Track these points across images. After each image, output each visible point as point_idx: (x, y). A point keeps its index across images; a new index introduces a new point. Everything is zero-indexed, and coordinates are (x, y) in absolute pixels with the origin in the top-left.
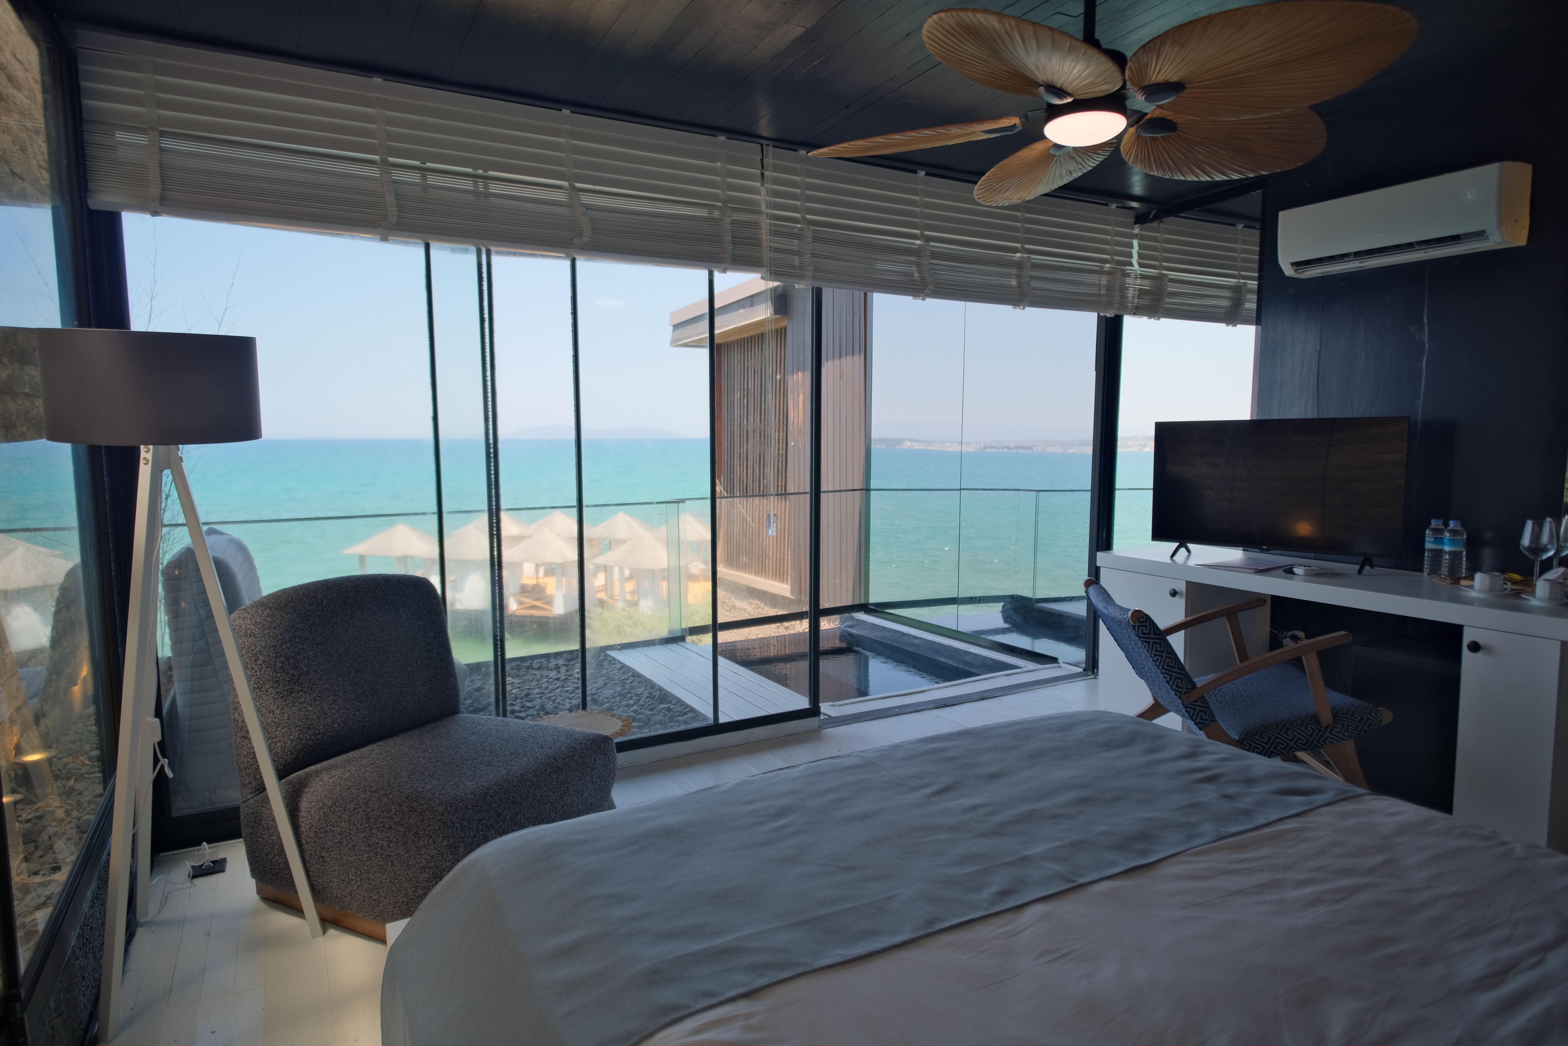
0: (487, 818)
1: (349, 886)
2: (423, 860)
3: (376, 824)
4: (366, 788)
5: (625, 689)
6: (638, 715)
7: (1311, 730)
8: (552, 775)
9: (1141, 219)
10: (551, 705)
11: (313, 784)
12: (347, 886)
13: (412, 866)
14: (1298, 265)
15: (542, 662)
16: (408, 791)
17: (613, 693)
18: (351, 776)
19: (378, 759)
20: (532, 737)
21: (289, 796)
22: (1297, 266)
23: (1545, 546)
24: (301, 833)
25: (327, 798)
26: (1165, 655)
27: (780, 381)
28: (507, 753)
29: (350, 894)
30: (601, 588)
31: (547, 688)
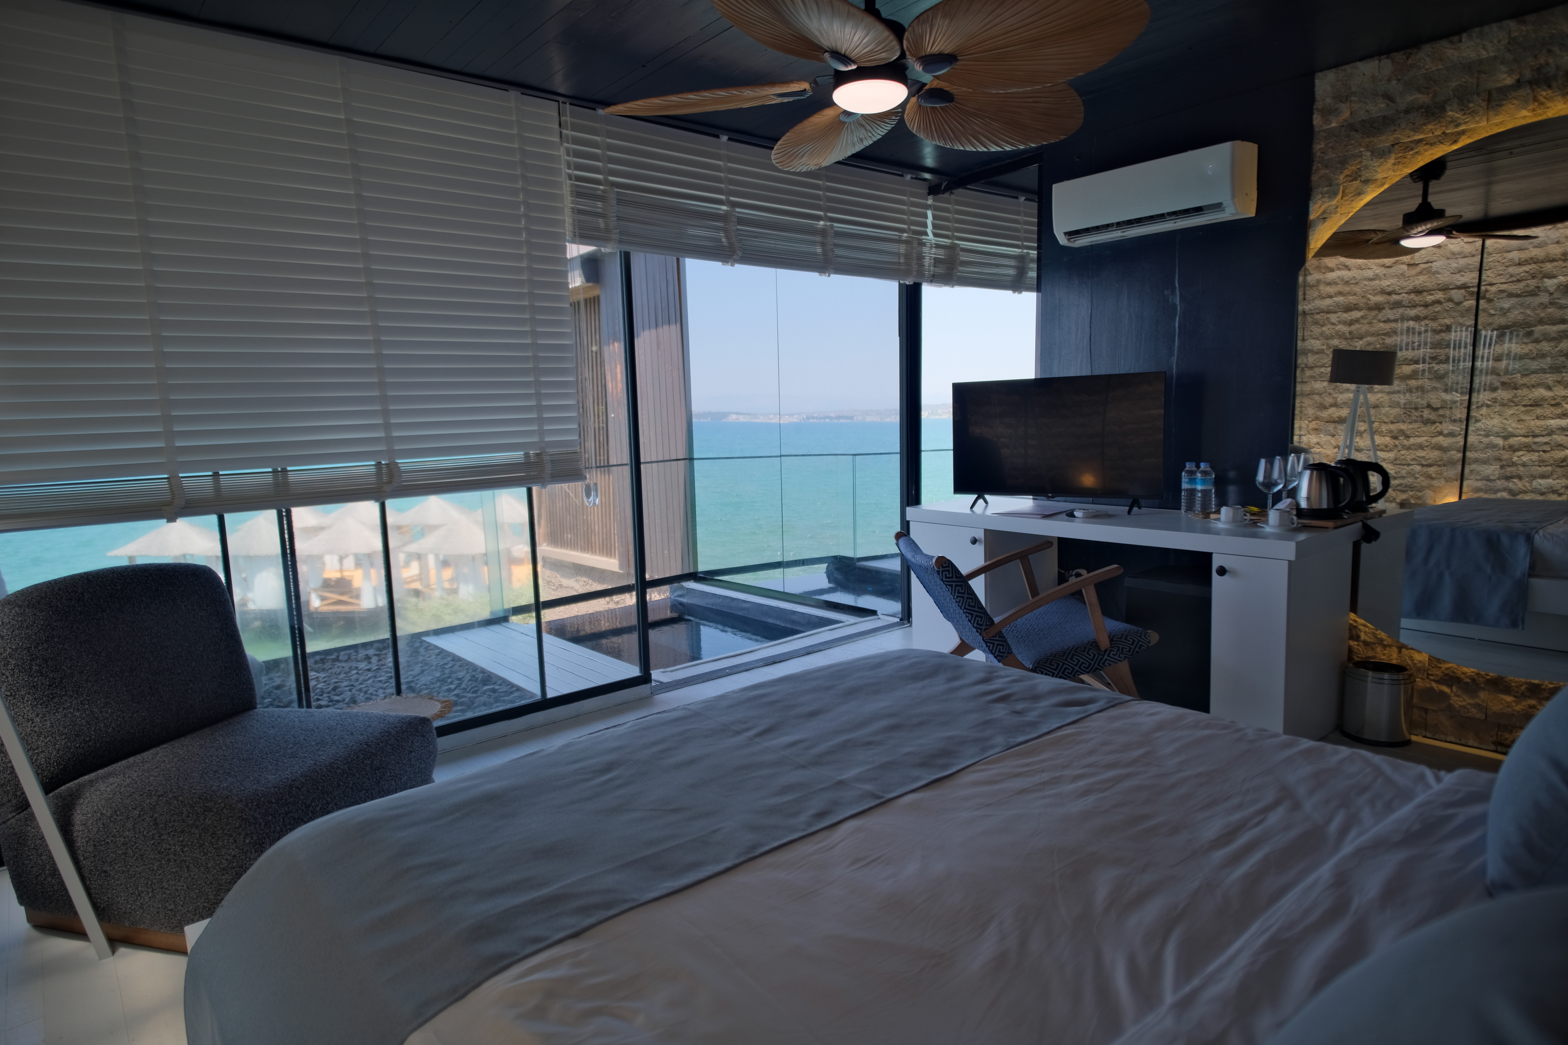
0: (294, 810)
1: (139, 898)
2: (224, 861)
3: (166, 829)
4: (151, 793)
5: (444, 674)
6: (460, 698)
7: (1092, 655)
8: (365, 762)
9: (934, 190)
10: (363, 697)
11: (88, 795)
12: (137, 899)
13: (211, 869)
14: (1071, 234)
15: (350, 654)
16: (201, 791)
17: (432, 679)
18: (133, 782)
19: (164, 761)
20: (341, 725)
21: (59, 810)
22: (1069, 236)
23: (1276, 481)
24: (77, 848)
25: (106, 808)
26: (966, 596)
27: (596, 353)
28: (313, 743)
29: (141, 907)
30: (415, 578)
31: (357, 680)
